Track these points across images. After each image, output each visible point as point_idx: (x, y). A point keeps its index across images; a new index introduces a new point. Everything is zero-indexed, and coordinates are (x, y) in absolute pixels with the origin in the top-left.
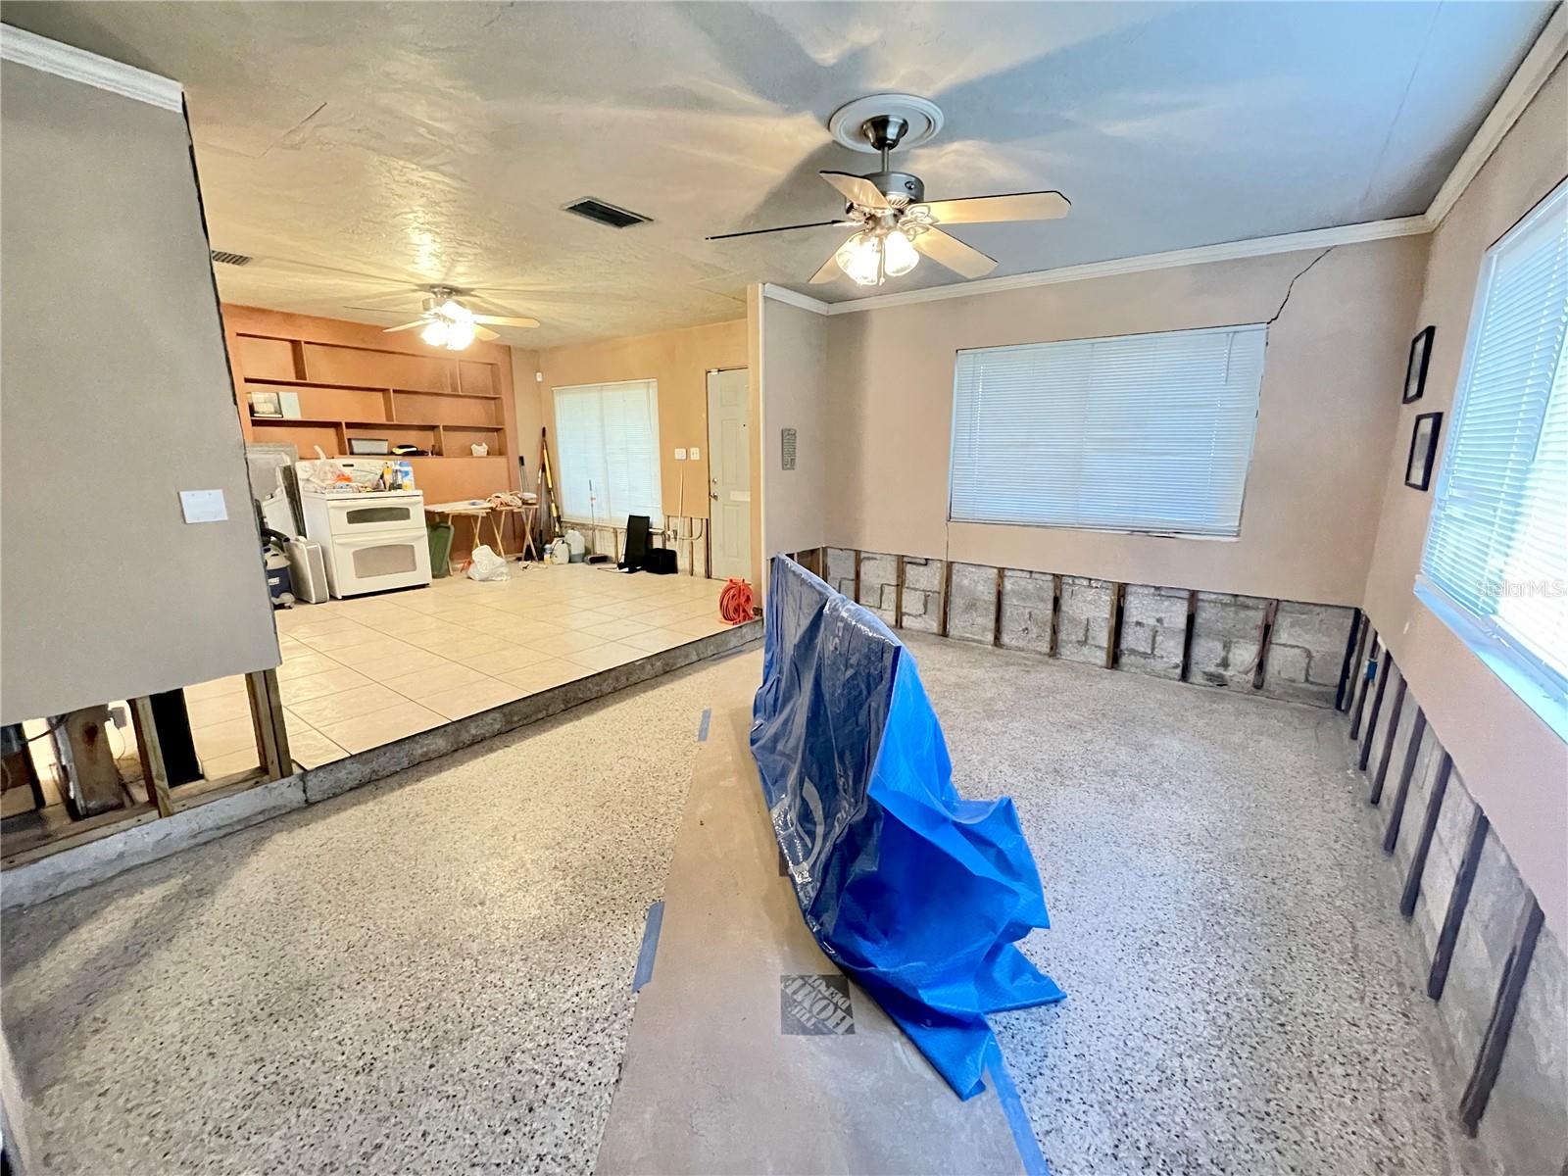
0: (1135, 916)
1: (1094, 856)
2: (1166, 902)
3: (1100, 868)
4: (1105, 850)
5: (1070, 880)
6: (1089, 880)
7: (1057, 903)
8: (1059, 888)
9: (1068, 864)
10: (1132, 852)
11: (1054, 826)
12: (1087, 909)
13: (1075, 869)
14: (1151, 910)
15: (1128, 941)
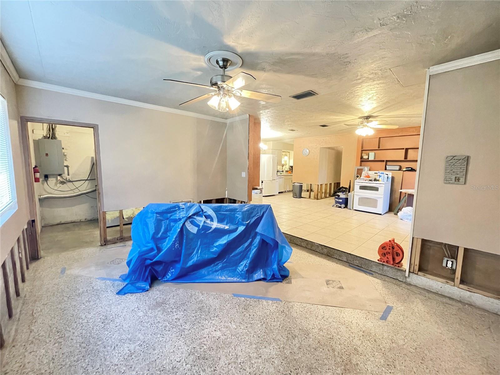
0: (114, 325)
1: (143, 332)
2: (107, 339)
3: (137, 330)
4: (142, 338)
5: (141, 317)
6: (136, 322)
7: (138, 309)
8: (141, 313)
9: (147, 321)
10: (132, 347)
11: (167, 329)
12: (129, 314)
13: (144, 321)
14: (110, 331)
15: (111, 317)
